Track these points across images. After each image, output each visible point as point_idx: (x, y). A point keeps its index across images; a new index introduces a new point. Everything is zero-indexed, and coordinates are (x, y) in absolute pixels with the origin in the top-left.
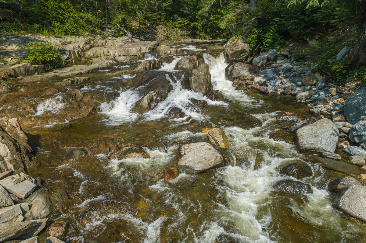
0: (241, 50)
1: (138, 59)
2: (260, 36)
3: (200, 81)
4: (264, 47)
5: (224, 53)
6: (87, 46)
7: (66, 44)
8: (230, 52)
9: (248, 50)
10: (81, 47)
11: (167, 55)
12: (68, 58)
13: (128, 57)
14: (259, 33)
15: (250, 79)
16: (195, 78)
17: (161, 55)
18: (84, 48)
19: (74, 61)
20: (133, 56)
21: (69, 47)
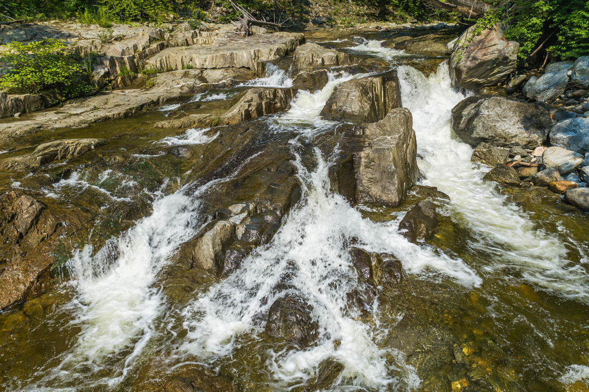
0: (497, 59)
1: (250, 77)
2: (552, 19)
3: (383, 163)
4: (560, 50)
5: (449, 63)
6: (154, 46)
7: (111, 42)
8: (465, 64)
9: (514, 57)
10: (140, 49)
11: (314, 69)
12: (107, 74)
13: (230, 70)
14: (550, 13)
15: (524, 143)
16: (372, 156)
17: (301, 70)
18: (147, 50)
19: (119, 79)
20: (242, 70)
21: (115, 50)
